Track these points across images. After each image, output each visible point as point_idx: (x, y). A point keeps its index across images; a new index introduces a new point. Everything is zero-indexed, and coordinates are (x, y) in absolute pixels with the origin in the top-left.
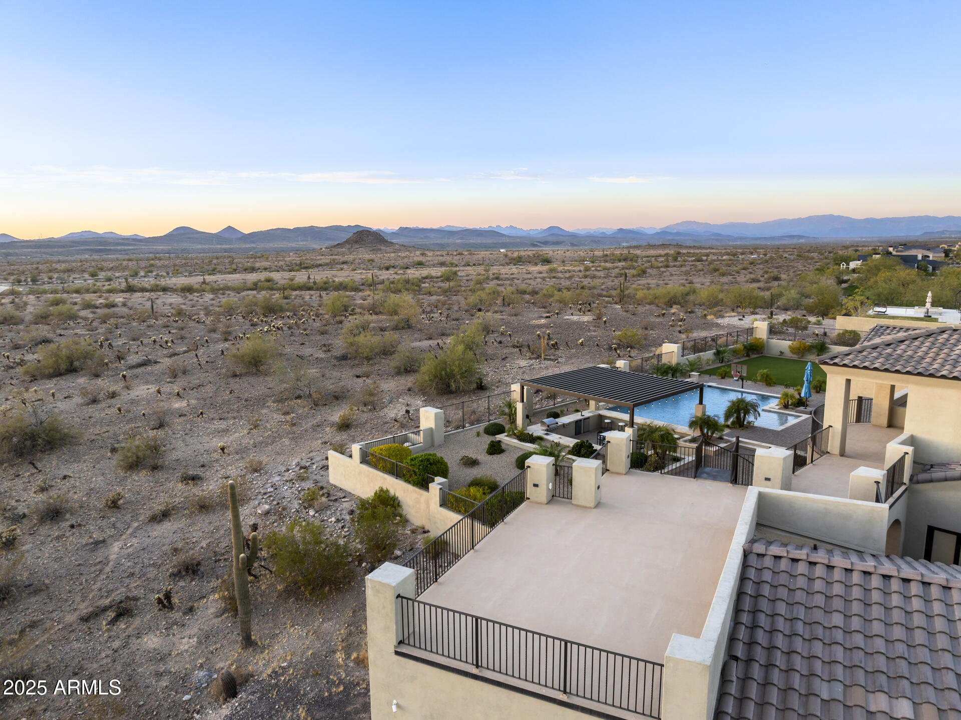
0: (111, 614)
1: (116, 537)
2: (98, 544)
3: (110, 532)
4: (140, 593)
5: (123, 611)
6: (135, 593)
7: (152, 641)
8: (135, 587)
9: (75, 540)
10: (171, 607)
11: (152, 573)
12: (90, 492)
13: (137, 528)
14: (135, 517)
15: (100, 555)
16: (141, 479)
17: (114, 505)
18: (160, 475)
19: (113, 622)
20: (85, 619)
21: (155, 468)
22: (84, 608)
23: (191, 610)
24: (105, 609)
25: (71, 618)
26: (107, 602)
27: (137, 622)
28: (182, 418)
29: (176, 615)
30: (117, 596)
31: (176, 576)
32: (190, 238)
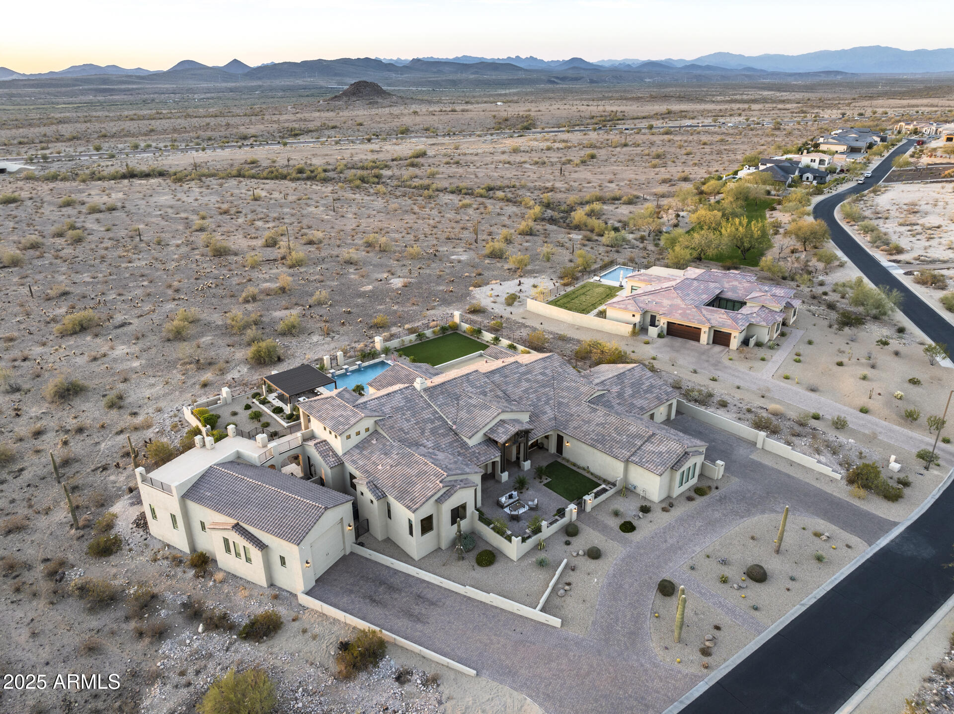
0: (101, 469)
1: (103, 441)
2: (97, 443)
3: (101, 439)
4: (110, 462)
5: (105, 468)
6: (109, 462)
7: (112, 478)
8: (109, 460)
9: (89, 441)
10: (119, 468)
11: (115, 455)
12: (94, 419)
13: (111, 437)
14: (111, 432)
15: (98, 448)
16: (114, 412)
17: (103, 427)
18: (122, 411)
19: (102, 472)
20: (93, 471)
21: (120, 408)
22: (93, 467)
23: (125, 468)
24: (99, 468)
25: (89, 470)
26: (100, 465)
27: (109, 472)
28: (137, 375)
29: (120, 470)
30: (103, 463)
31: (123, 456)
32: (195, 75)
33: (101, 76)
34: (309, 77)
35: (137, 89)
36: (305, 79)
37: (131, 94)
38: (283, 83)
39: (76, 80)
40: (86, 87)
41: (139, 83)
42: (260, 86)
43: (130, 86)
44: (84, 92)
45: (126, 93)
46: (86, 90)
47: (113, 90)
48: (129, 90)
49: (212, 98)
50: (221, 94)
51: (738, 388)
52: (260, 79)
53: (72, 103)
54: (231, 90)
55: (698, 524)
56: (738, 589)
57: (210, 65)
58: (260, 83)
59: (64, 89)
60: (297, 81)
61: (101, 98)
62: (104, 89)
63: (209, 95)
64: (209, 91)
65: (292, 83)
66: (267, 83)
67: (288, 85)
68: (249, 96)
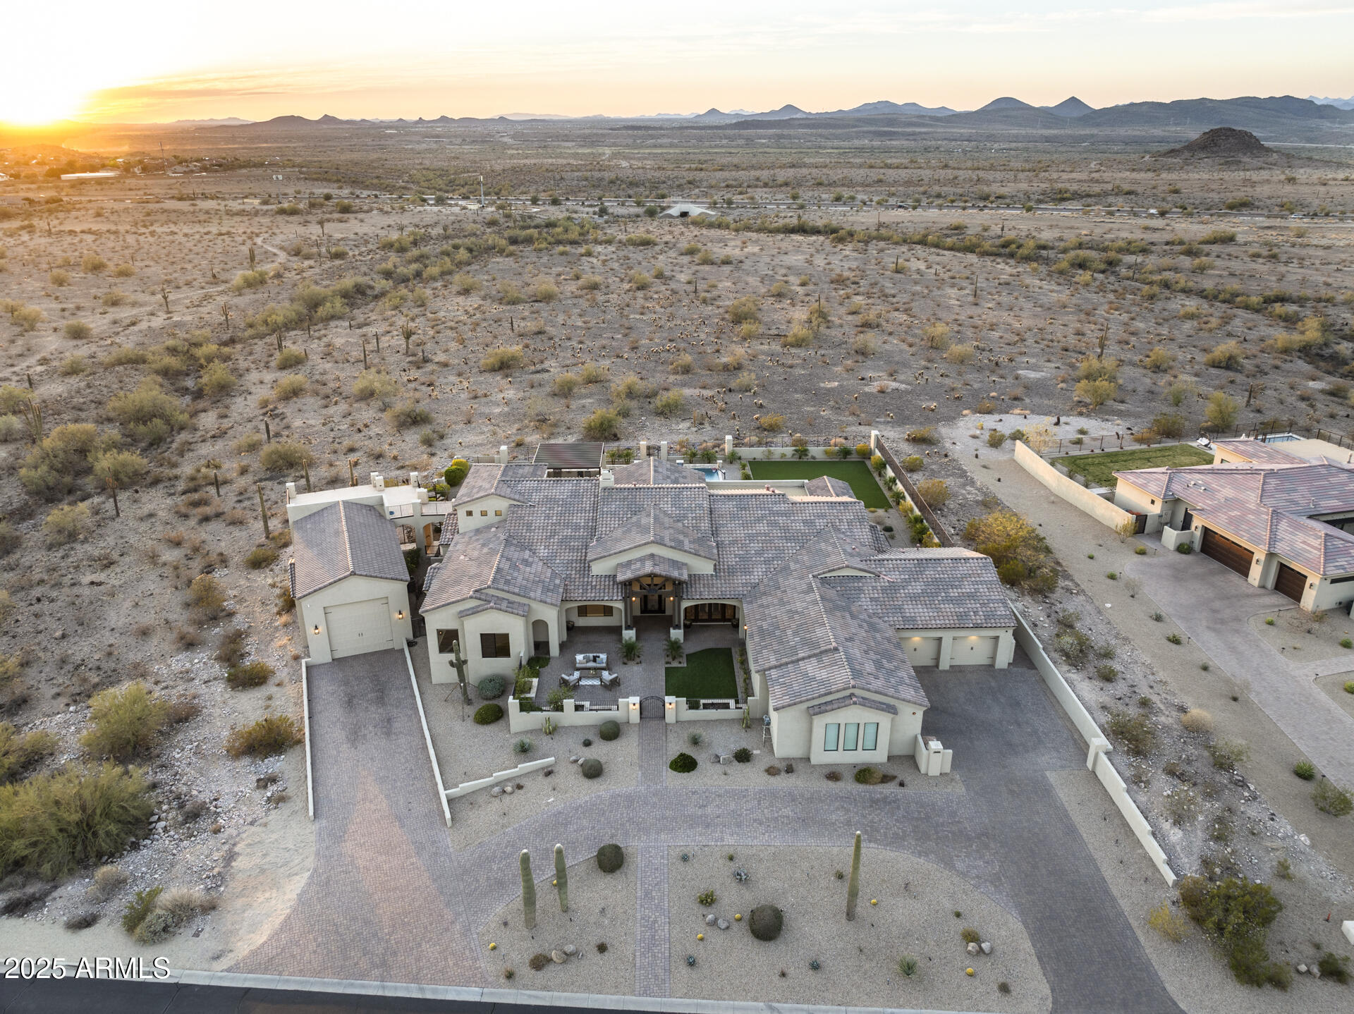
32: (1007, 117)
33: (889, 116)
34: (1176, 124)
35: (925, 133)
36: (1167, 128)
37: (915, 140)
38: (1130, 132)
39: (859, 120)
40: (865, 129)
41: (931, 126)
42: (1092, 136)
43: (918, 130)
44: (859, 136)
45: (911, 138)
46: (864, 132)
47: (895, 133)
48: (914, 134)
49: (1016, 149)
50: (1031, 145)
51: (1205, 668)
52: (1098, 125)
53: (841, 148)
54: (1047, 139)
55: (787, 811)
56: (709, 924)
57: (1036, 105)
58: (1095, 131)
59: (840, 131)
60: (1153, 131)
61: (876, 143)
62: (885, 132)
63: (1013, 145)
64: (1016, 139)
65: (1143, 133)
66: (1106, 131)
67: (1135, 136)
68: (1070, 149)
